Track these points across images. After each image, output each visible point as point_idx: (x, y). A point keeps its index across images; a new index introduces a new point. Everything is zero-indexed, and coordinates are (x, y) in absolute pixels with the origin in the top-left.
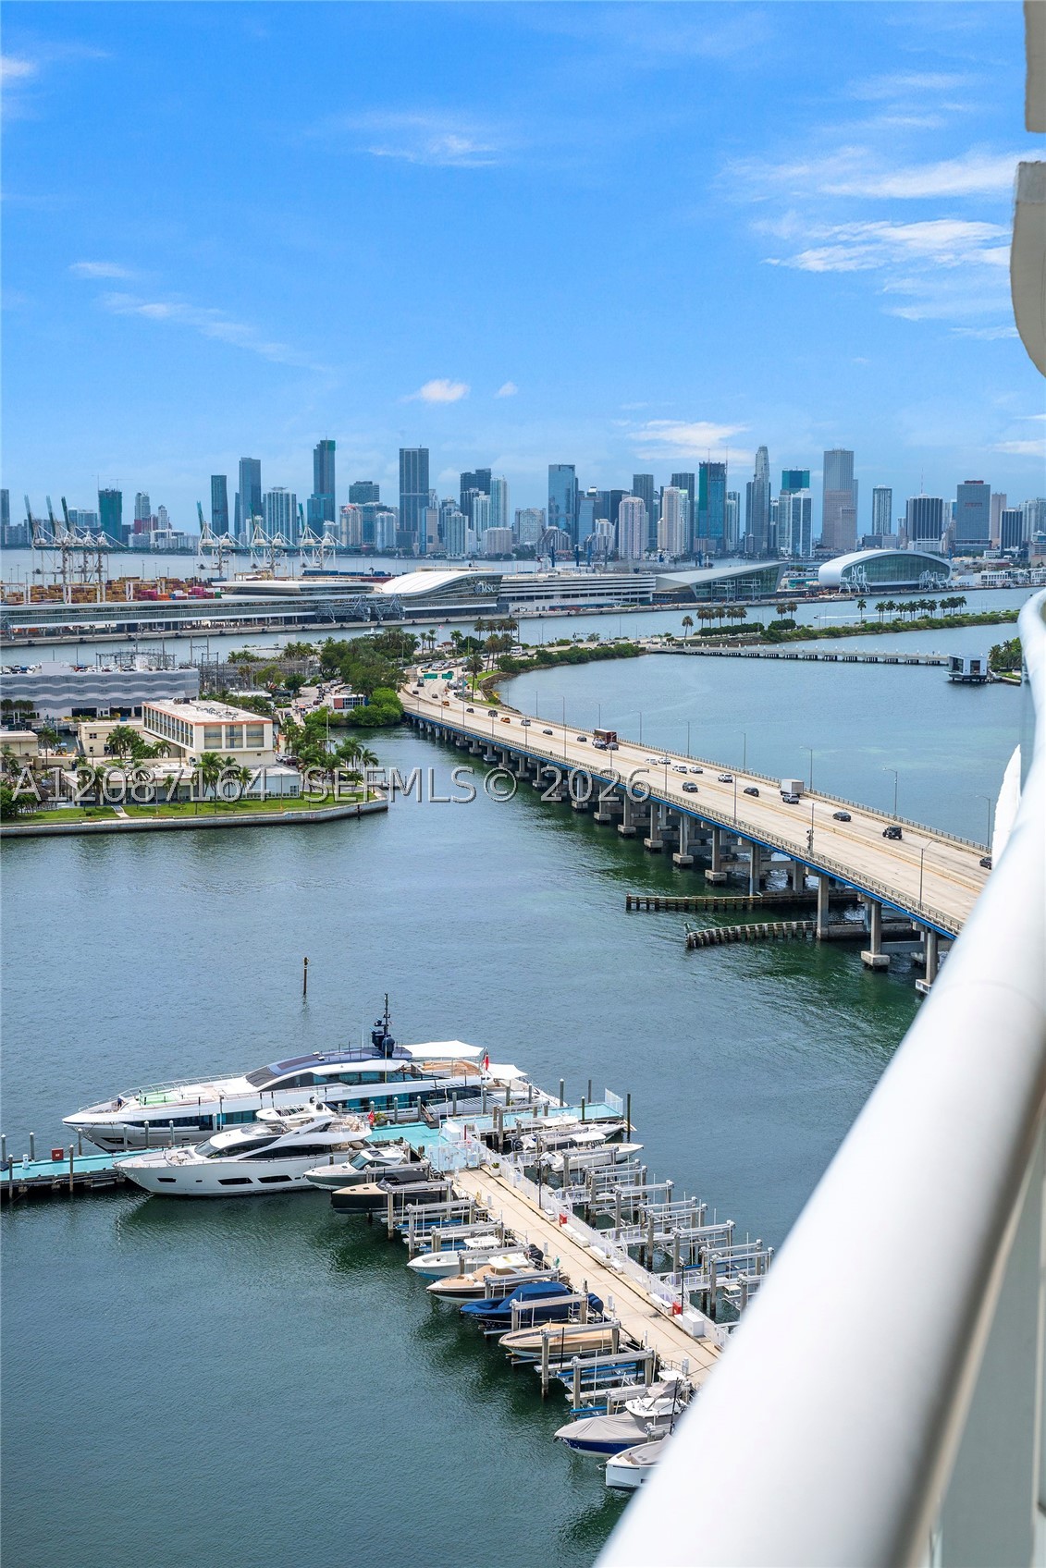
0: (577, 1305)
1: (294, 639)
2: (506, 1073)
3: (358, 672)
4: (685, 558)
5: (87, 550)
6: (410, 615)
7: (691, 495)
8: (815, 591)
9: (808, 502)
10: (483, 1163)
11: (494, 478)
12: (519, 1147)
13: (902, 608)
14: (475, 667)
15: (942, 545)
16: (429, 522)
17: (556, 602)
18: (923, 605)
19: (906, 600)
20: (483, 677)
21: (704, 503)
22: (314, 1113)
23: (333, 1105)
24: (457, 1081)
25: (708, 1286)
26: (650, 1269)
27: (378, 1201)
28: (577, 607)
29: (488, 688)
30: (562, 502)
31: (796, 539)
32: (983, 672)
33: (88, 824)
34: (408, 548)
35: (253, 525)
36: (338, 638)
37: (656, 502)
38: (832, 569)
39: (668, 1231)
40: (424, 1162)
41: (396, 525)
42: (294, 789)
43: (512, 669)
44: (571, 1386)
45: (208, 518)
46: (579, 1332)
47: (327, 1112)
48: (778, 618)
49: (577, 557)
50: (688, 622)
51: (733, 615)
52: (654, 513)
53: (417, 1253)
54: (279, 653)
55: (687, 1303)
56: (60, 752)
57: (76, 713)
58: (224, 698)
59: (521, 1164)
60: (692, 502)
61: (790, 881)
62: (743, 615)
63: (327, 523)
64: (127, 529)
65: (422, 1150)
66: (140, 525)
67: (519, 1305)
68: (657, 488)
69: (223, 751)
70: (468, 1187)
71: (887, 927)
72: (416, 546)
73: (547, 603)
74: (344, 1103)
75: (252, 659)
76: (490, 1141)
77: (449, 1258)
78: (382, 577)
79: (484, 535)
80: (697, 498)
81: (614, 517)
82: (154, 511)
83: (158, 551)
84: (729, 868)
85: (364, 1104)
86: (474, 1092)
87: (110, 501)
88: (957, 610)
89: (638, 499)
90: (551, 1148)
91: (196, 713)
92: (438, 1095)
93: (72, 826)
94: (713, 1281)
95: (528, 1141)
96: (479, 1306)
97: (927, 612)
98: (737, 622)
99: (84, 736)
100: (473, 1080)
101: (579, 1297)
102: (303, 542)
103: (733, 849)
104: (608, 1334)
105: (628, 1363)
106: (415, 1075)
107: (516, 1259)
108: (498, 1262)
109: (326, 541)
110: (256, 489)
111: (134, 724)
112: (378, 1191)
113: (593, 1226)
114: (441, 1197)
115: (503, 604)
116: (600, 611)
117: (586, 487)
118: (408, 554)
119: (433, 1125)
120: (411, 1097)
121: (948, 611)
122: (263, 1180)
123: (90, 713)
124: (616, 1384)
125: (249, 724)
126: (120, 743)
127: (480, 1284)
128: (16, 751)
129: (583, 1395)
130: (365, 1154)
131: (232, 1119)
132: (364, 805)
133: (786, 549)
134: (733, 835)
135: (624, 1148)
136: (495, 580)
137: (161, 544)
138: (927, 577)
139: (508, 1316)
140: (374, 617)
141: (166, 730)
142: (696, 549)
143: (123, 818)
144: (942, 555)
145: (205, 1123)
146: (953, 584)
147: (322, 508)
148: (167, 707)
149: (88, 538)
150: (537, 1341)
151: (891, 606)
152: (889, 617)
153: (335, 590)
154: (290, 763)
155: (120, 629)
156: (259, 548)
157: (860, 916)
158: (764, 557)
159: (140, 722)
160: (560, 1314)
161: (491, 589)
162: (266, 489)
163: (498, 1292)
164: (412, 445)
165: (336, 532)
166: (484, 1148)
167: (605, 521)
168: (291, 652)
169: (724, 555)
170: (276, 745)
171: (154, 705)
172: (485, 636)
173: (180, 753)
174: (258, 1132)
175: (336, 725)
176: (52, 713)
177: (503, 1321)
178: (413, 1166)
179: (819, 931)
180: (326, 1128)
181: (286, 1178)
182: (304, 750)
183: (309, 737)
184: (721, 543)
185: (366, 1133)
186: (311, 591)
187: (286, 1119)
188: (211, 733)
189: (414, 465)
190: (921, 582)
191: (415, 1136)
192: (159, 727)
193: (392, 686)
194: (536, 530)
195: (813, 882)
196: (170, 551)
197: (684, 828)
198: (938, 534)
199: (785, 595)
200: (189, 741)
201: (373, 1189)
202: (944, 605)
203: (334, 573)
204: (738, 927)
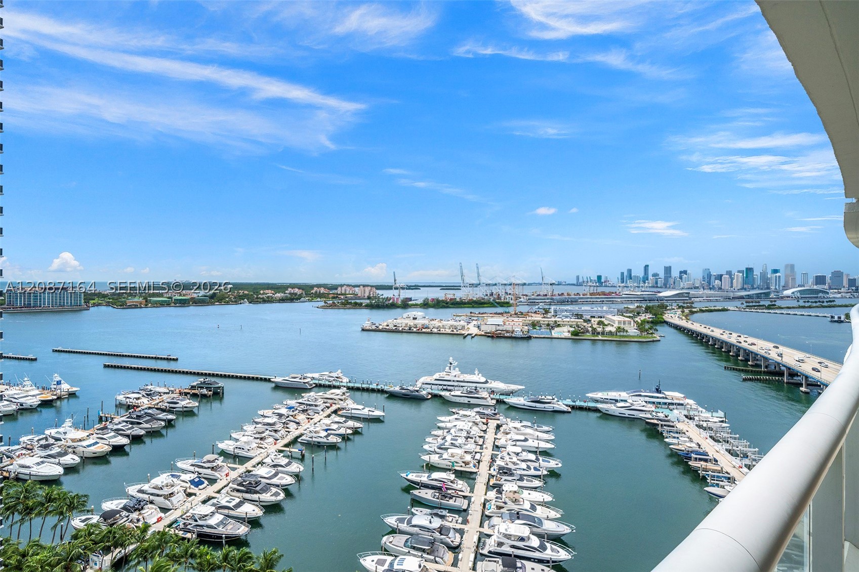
0: (710, 459)
1: (638, 304)
2: (691, 402)
3: (653, 312)
4: (741, 289)
5: (594, 286)
6: (666, 300)
7: (743, 275)
8: (782, 298)
9: (779, 277)
10: (684, 421)
11: (688, 272)
12: (694, 419)
13: (812, 302)
14: (683, 312)
15: (826, 287)
16: (671, 281)
17: (704, 298)
18: (820, 302)
19: (813, 301)
20: (685, 314)
21: (747, 277)
22: (640, 402)
23: (646, 402)
24: (678, 402)
25: (750, 463)
26: (732, 455)
27: (658, 425)
28: (710, 300)
29: (686, 316)
30: (706, 277)
31: (776, 285)
32: (842, 320)
33: (593, 338)
34: (666, 286)
35: (630, 282)
36: (649, 304)
37: (733, 276)
38: (788, 292)
39: (737, 447)
40: (669, 418)
41: (663, 282)
42: (638, 335)
43: (692, 313)
44: (709, 478)
45: (620, 281)
46: (710, 466)
47: (644, 403)
48: (771, 303)
49: (710, 289)
50: (742, 304)
51: (756, 302)
52: (732, 279)
53: (667, 438)
54: (635, 307)
55: (743, 466)
56: (588, 324)
57: (591, 317)
58: (622, 315)
59: (695, 423)
60: (743, 277)
61: (775, 367)
62: (759, 303)
63: (647, 281)
64: (603, 282)
65: (668, 415)
66: (605, 282)
67: (693, 456)
68: (733, 273)
69: (622, 326)
70: (680, 426)
71: (808, 382)
72: (668, 286)
73: (702, 299)
74: (649, 402)
75: (629, 308)
76: (686, 416)
77: (675, 441)
78: (659, 292)
79: (685, 284)
80: (745, 276)
81: (721, 281)
82: (608, 279)
83: (609, 286)
84: (755, 362)
85: (654, 403)
86: (682, 405)
87: (599, 277)
88: (832, 303)
89: (727, 276)
90: (703, 421)
91: (617, 318)
92: (672, 404)
93: (589, 338)
94: (752, 463)
95: (696, 418)
96: (683, 453)
97: (821, 303)
98: (757, 304)
99: (592, 321)
100: (681, 402)
101: (711, 457)
102: (641, 285)
103: (757, 358)
104: (720, 469)
105: (726, 477)
106: (666, 398)
107: (693, 445)
108: (689, 445)
109: (646, 285)
110: (631, 275)
111: (602, 319)
112: (657, 422)
113: (715, 441)
114: (673, 427)
115: (690, 298)
116: (717, 301)
117: (714, 273)
118: (666, 287)
119: (671, 410)
120: (665, 404)
121: (829, 303)
122: (629, 415)
123: (594, 317)
124: (722, 481)
125: (628, 321)
126: (600, 323)
127: (683, 449)
128: (579, 323)
129: (712, 481)
130: (654, 414)
131: (622, 401)
132: (655, 339)
133: (773, 288)
134: (757, 355)
135: (724, 425)
136: (689, 293)
137: (610, 285)
138: (820, 295)
139: (691, 458)
140: (657, 300)
141: (610, 321)
142: (745, 287)
143: (600, 337)
144: (826, 289)
145: (617, 401)
146: (830, 297)
147: (645, 279)
148: (610, 316)
149: (595, 284)
150: (699, 466)
151: (808, 302)
152: (807, 305)
153: (648, 295)
154: (637, 329)
155: (601, 301)
156: (631, 286)
157: (799, 378)
158: (765, 289)
159: (604, 319)
160: (706, 461)
161: (687, 295)
162: (633, 275)
163: (688, 451)
164: (667, 265)
165: (649, 283)
166: (684, 417)
167: (718, 281)
168: (637, 307)
169: (753, 289)
170: (634, 325)
171: (607, 316)
172: (685, 305)
173: (613, 326)
174: (627, 405)
175: (648, 322)
176: (586, 316)
177: (690, 458)
178: (666, 419)
179: (785, 381)
180: (643, 406)
181: (634, 415)
182: (641, 327)
183: (642, 324)
184: (752, 286)
185: (653, 409)
186: (642, 295)
187: (634, 403)
188: (619, 322)
189: (668, 270)
190: (819, 296)
191: (667, 412)
192: (608, 320)
193: (662, 315)
194: (699, 282)
195: (783, 368)
196: (611, 287)
197: (741, 353)
198: (825, 284)
199: (773, 298)
200: (615, 323)
201: (656, 422)
202: (827, 302)
203: (648, 291)
204: (759, 377)
